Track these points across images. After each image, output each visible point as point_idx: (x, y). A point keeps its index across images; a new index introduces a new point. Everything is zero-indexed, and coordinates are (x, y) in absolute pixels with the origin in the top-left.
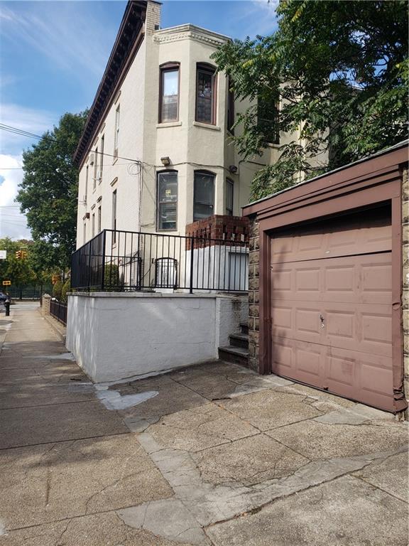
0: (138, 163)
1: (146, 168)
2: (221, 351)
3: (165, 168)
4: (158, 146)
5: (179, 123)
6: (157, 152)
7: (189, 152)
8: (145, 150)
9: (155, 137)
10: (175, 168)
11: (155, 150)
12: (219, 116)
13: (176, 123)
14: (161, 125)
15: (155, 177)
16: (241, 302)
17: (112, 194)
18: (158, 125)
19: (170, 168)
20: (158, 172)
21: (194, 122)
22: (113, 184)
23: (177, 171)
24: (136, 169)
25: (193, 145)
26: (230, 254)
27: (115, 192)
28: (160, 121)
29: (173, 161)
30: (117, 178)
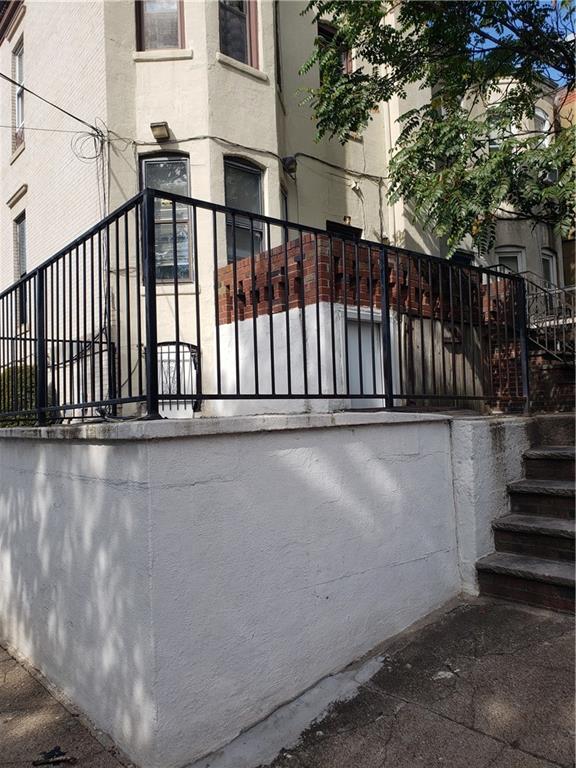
0: (97, 133)
1: (116, 143)
2: (483, 573)
3: (158, 148)
4: (139, 100)
5: (186, 52)
6: (137, 112)
7: (211, 114)
8: (111, 106)
9: (130, 80)
10: (182, 147)
11: (133, 108)
12: (265, 50)
13: (178, 53)
14: (143, 55)
15: (135, 167)
16: (503, 429)
17: (11, 224)
18: (136, 55)
19: (170, 147)
20: (142, 157)
21: (218, 55)
22: (12, 203)
23: (187, 155)
24: (90, 147)
25: (218, 102)
26: (348, 322)
27: (20, 219)
28: (140, 47)
29: (177, 133)
30: (26, 186)
